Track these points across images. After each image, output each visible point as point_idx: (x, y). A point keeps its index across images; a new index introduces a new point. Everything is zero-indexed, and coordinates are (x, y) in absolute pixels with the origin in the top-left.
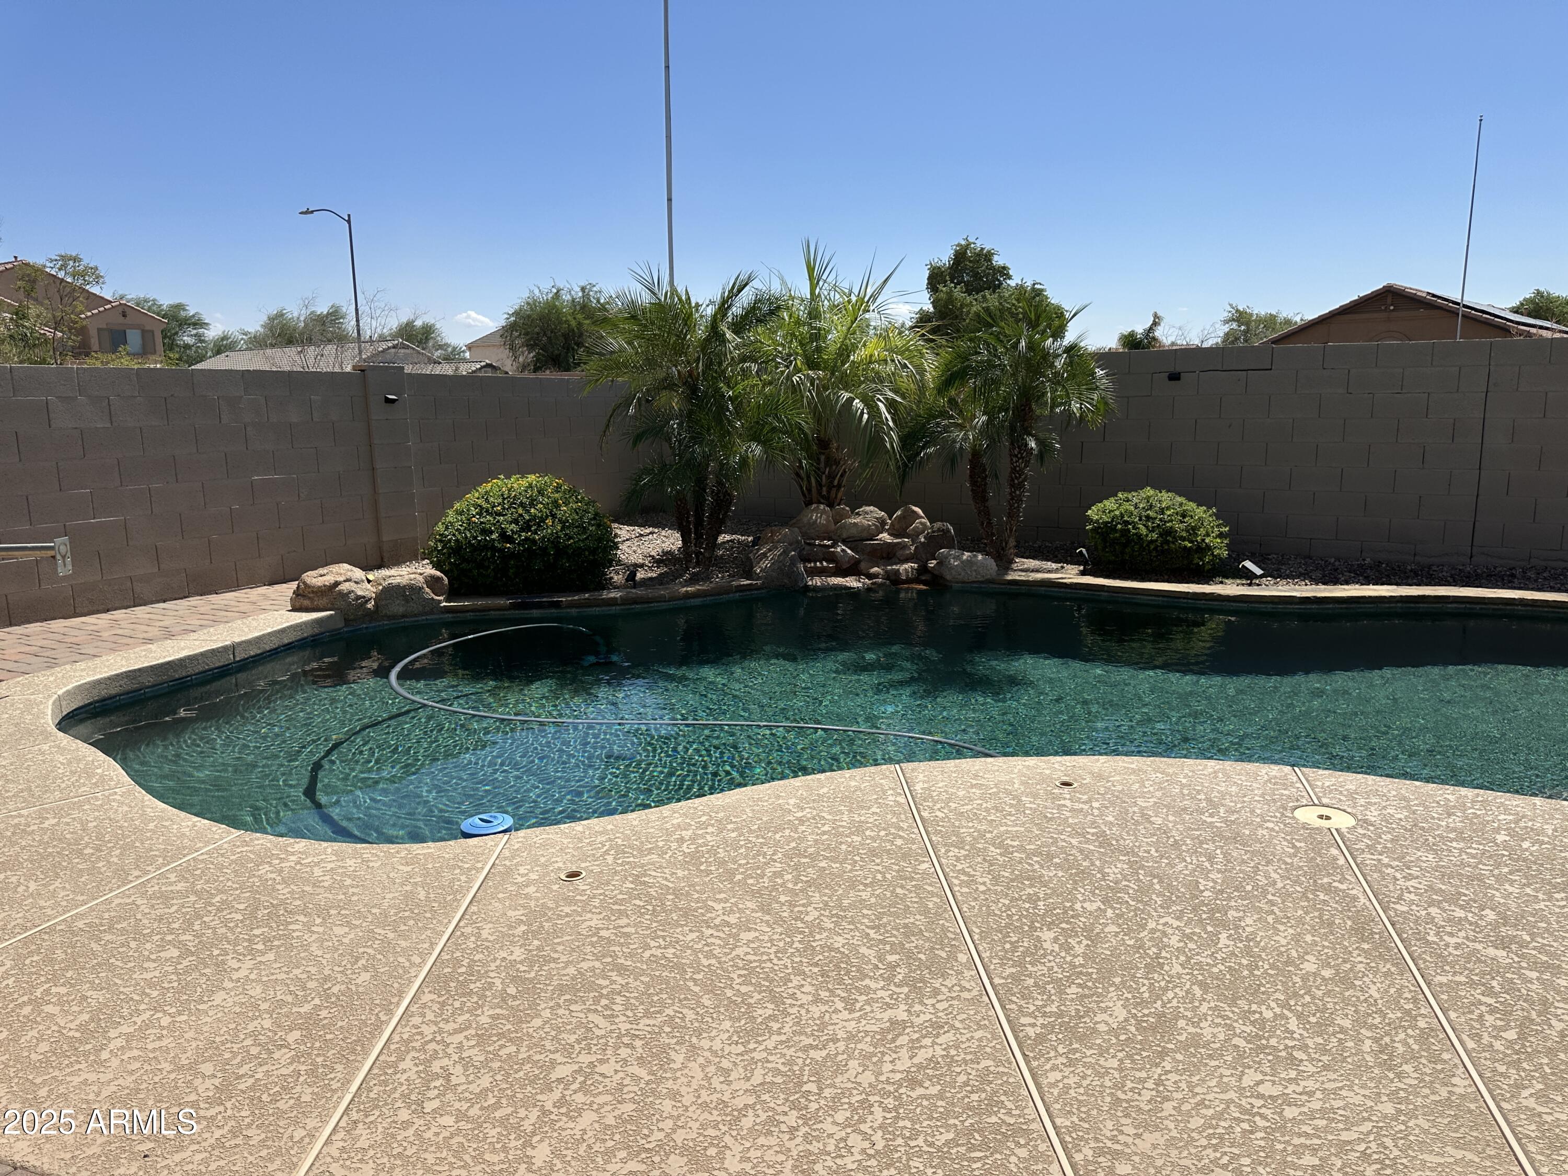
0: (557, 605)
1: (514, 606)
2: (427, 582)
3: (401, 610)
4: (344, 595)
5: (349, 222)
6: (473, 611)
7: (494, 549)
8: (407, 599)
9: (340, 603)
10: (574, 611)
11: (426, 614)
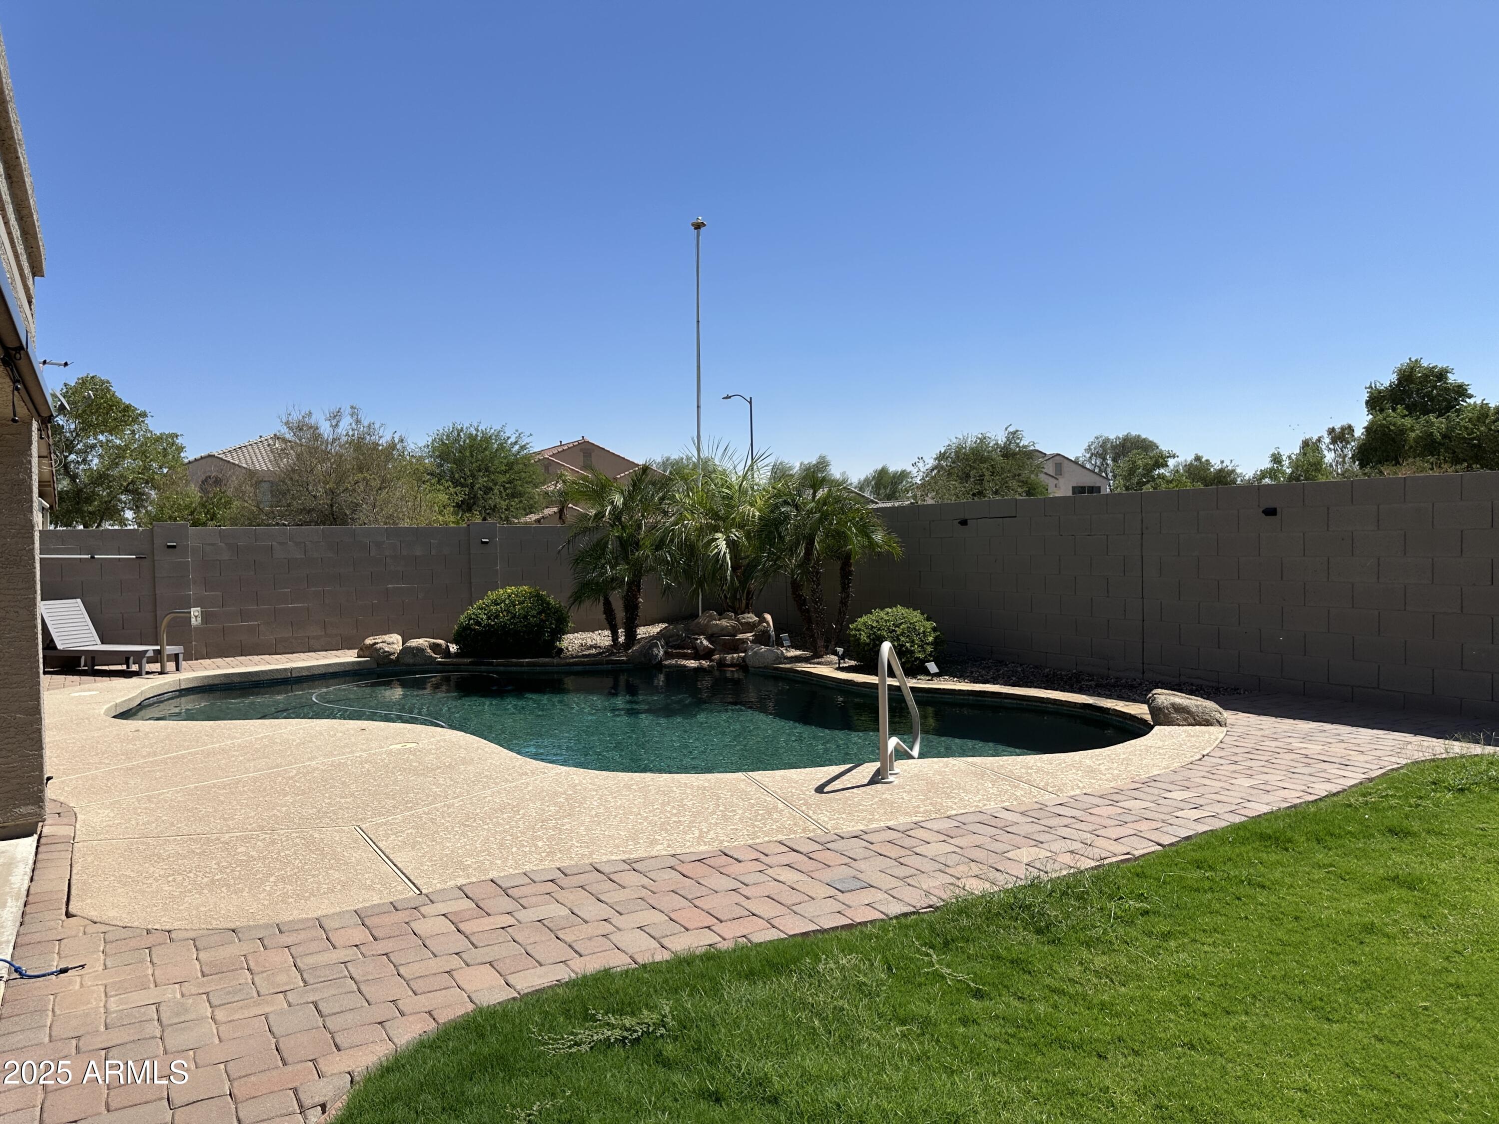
0: (491, 664)
1: (471, 663)
2: (430, 646)
3: (411, 661)
4: (378, 650)
5: (750, 403)
6: (453, 665)
7: (472, 630)
8: (414, 655)
9: (375, 655)
10: (502, 668)
11: (425, 664)
